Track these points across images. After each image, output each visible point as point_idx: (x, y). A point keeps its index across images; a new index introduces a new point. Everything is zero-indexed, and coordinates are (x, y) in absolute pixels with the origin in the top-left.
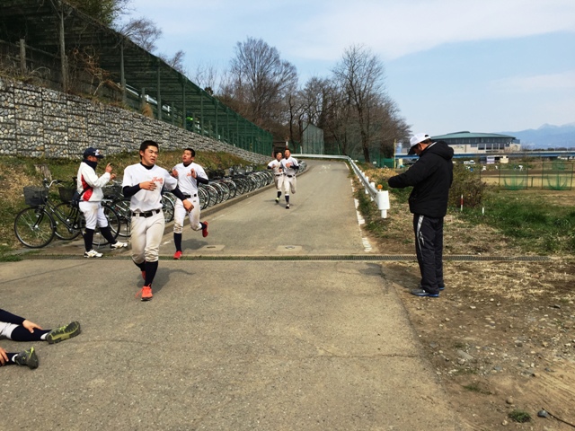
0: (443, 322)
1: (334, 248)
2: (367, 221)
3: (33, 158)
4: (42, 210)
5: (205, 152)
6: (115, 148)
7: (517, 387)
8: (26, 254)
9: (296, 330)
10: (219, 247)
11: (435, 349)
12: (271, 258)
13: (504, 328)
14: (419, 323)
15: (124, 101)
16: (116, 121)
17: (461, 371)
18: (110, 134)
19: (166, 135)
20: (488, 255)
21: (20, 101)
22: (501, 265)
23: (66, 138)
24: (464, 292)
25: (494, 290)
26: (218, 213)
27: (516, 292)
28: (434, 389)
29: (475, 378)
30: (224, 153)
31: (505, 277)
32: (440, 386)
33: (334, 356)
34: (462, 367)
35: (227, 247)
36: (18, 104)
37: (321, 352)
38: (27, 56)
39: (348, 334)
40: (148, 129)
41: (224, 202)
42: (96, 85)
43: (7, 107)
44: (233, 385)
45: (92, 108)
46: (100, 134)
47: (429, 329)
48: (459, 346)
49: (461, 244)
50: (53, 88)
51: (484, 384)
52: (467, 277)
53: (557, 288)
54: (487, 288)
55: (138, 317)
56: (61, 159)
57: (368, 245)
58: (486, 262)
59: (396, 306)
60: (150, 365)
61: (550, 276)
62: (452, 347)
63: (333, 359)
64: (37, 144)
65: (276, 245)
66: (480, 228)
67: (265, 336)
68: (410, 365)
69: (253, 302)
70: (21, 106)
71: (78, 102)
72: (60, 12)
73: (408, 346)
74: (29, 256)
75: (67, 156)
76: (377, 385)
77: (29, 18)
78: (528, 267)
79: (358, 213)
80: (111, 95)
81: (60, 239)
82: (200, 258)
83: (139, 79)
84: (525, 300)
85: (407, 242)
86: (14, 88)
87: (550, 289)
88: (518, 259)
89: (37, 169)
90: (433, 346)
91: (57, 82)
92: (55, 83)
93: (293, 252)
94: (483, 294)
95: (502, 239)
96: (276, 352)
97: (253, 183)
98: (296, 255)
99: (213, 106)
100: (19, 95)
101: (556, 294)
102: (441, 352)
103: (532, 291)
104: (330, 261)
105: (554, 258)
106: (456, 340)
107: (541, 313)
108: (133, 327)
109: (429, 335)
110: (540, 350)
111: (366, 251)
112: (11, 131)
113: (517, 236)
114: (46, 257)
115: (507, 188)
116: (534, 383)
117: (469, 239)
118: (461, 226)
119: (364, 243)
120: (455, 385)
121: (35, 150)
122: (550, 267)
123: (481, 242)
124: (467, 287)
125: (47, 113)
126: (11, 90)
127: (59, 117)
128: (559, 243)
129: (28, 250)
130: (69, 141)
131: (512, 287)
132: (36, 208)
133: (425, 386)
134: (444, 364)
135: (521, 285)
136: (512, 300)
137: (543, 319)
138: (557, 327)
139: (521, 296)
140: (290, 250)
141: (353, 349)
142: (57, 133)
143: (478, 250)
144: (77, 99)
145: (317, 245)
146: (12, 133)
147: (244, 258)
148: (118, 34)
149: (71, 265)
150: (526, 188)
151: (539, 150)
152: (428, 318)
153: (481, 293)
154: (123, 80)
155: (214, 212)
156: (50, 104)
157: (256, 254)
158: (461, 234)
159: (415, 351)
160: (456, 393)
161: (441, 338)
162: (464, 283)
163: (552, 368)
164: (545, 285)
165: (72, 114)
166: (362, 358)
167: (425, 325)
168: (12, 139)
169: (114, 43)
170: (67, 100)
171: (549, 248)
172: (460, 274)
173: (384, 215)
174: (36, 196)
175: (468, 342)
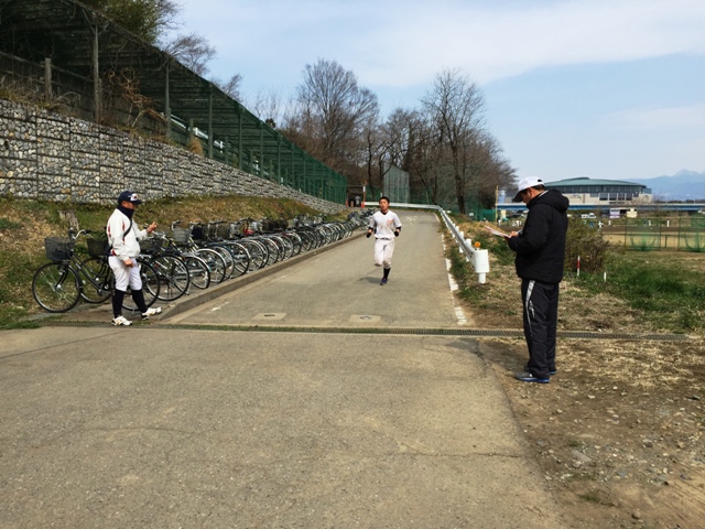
0: (555, 414)
1: (420, 319)
2: (461, 287)
3: (57, 203)
4: (67, 266)
5: (264, 199)
6: (156, 192)
7: (646, 498)
8: (45, 319)
9: (372, 421)
10: (279, 316)
11: (544, 448)
12: (343, 331)
13: (631, 422)
14: (525, 414)
15: (168, 135)
16: (157, 159)
17: (576, 476)
18: (150, 174)
19: (217, 177)
20: (610, 331)
21: (44, 133)
22: (626, 344)
23: (98, 179)
24: (580, 377)
25: (618, 375)
26: (278, 274)
27: (645, 378)
28: (542, 499)
29: (594, 486)
30: (287, 200)
31: (632, 360)
32: (550, 495)
33: (418, 453)
34: (577, 471)
35: (288, 315)
36: (41, 136)
37: (403, 449)
38: (52, 79)
39: (436, 427)
40: (196, 170)
41: (286, 260)
42: (134, 114)
43: (27, 141)
44: (294, 487)
45: (130, 143)
46: (138, 174)
47: (537, 422)
48: (574, 445)
49: (577, 317)
50: (83, 118)
51: (604, 492)
52: (584, 358)
53: (696, 374)
54: (609, 373)
55: (180, 400)
56: (91, 204)
57: (462, 317)
58: (608, 341)
59: (496, 392)
60: (194, 460)
61: (687, 359)
62: (565, 446)
63: (418, 457)
64: (62, 186)
65: (349, 314)
66: (601, 298)
67: (335, 426)
68: (512, 466)
69: (319, 384)
70: (44, 140)
71: (113, 135)
72: (94, 26)
73: (510, 443)
74: (49, 322)
75: (98, 200)
76: (472, 491)
77: (57, 33)
78: (660, 347)
79: (450, 276)
80: (152, 127)
81: (87, 302)
82: (256, 328)
83: (186, 108)
84: (656, 389)
85: (511, 314)
86: (36, 117)
87: (688, 376)
88: (649, 337)
89: (62, 216)
90: (541, 443)
91: (88, 110)
92: (86, 112)
93: (370, 324)
94: (604, 381)
95: (628, 313)
96: (347, 446)
97: (322, 237)
98: (373, 327)
99: (275, 142)
100: (43, 126)
101: (695, 382)
102: (551, 451)
103: (665, 378)
104: (415, 335)
105: (692, 337)
106: (570, 437)
107: (676, 405)
108: (174, 412)
109: (536, 430)
110: (675, 452)
111: (460, 323)
112: (31, 169)
113: (646, 309)
114: (70, 324)
115: (634, 249)
116: (666, 492)
117: (587, 312)
118: (578, 295)
119: (457, 314)
120: (568, 493)
121: (60, 193)
122: (687, 349)
123: (602, 316)
124: (584, 372)
125: (75, 148)
126: (33, 119)
127: (89, 153)
128: (699, 318)
129: (48, 315)
130: (100, 182)
131: (640, 372)
132: (60, 263)
133: (531, 494)
134: (555, 467)
135: (651, 370)
136: (641, 388)
137: (678, 413)
138: (695, 424)
139: (651, 384)
140: (366, 320)
141: (442, 445)
142: (87, 172)
143: (598, 325)
144: (112, 131)
145: (399, 315)
146: (32, 172)
147: (310, 330)
148: (164, 54)
149: (99, 335)
150: (659, 249)
151: (675, 202)
152: (536, 409)
153: (601, 379)
154: (168, 109)
155: (274, 272)
156: (79, 138)
157: (325, 324)
158: (577, 305)
159: (519, 450)
160: (571, 503)
161: (552, 434)
162: (580, 367)
163: (689, 475)
164: (682, 370)
165: (105, 150)
166: (453, 457)
167: (532, 417)
168: (32, 180)
169: (158, 65)
170: (100, 132)
171: (687, 324)
172: (576, 355)
173: (483, 280)
174: (59, 248)
175: (585, 439)
